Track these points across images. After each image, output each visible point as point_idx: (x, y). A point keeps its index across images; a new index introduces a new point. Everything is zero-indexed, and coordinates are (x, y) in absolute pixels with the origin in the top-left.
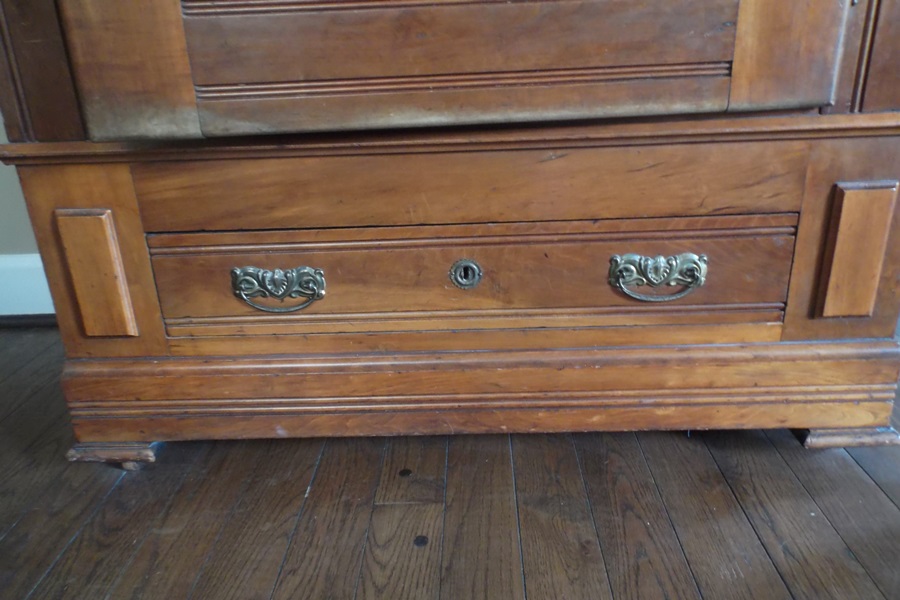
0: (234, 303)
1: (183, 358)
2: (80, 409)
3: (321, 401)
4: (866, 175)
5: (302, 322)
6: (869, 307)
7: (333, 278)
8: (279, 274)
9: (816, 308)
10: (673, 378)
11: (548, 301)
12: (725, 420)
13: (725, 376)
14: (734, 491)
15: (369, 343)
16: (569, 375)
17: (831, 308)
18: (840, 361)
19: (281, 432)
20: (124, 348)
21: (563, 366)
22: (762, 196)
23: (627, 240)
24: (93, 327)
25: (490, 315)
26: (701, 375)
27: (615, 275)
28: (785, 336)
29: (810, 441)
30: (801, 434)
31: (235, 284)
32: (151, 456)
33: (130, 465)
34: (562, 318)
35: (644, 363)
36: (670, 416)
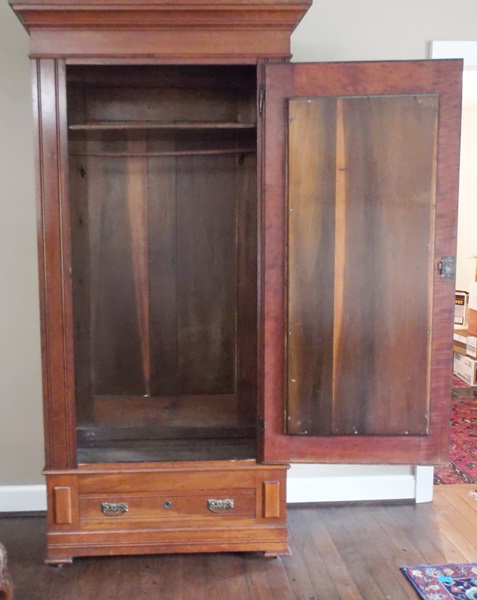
0: (101, 514)
1: (84, 530)
2: (51, 547)
3: (124, 543)
4: (271, 479)
5: (120, 519)
6: (278, 515)
7: (130, 506)
8: (115, 505)
9: (263, 515)
10: (226, 535)
11: (191, 512)
12: (242, 548)
13: (240, 535)
14: (244, 569)
15: (139, 525)
16: (196, 535)
17: (267, 515)
18: (272, 530)
19: (111, 553)
20: (66, 527)
21: (195, 532)
22: (245, 484)
23: (211, 496)
24: (59, 520)
25: (174, 516)
26: (234, 534)
27: (208, 505)
28: (257, 522)
29: (266, 555)
30: (264, 552)
31: (102, 508)
32: (71, 561)
33: (60, 566)
34: (194, 517)
35: (218, 531)
36: (226, 547)
